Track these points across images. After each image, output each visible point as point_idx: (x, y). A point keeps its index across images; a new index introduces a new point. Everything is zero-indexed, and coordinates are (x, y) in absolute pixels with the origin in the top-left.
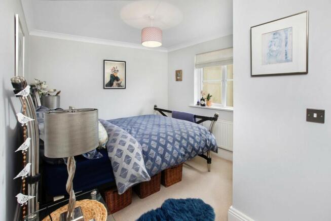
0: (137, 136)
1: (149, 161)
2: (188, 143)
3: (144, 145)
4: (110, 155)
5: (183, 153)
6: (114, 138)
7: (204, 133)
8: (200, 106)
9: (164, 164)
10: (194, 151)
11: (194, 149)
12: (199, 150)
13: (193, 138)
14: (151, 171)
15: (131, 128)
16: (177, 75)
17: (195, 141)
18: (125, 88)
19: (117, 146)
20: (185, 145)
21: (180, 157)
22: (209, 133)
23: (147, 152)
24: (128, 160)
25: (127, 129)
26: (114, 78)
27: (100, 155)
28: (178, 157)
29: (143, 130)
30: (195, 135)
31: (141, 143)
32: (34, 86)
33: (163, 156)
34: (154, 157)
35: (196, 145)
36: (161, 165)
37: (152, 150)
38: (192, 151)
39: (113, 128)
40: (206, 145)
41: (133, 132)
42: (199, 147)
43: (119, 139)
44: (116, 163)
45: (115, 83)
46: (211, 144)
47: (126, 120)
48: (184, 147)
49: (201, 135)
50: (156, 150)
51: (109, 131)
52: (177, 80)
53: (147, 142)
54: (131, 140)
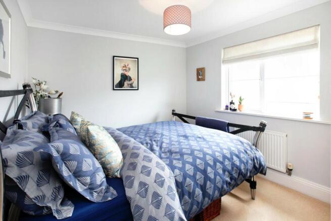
0: (163, 155)
1: (186, 197)
2: (233, 165)
3: (177, 171)
4: (129, 192)
5: (228, 179)
6: (132, 160)
7: (249, 149)
8: (229, 111)
9: (207, 199)
10: (241, 176)
11: (240, 173)
12: (247, 173)
13: (238, 156)
14: (189, 213)
15: (151, 140)
16: (198, 74)
17: (241, 161)
18: (138, 89)
19: (139, 177)
20: (230, 168)
21: (225, 186)
22: (254, 147)
23: (182, 182)
24: (157, 200)
25: (147, 143)
26: (125, 78)
27: (113, 194)
28: (222, 187)
29: (167, 144)
30: (240, 152)
31: (173, 168)
32: (29, 86)
33: (203, 188)
34: (191, 191)
35: (242, 167)
36: (202, 203)
37: (188, 179)
38: (238, 176)
39: (128, 143)
40: (254, 166)
41: (155, 147)
42: (247, 170)
43: (141, 163)
44: (139, 208)
45: (126, 83)
46: (260, 165)
47: (141, 128)
48: (229, 172)
49: (246, 152)
50: (194, 177)
51: (124, 147)
52: (199, 80)
53: (180, 166)
54: (158, 164)
